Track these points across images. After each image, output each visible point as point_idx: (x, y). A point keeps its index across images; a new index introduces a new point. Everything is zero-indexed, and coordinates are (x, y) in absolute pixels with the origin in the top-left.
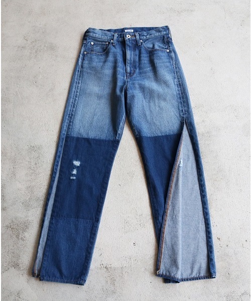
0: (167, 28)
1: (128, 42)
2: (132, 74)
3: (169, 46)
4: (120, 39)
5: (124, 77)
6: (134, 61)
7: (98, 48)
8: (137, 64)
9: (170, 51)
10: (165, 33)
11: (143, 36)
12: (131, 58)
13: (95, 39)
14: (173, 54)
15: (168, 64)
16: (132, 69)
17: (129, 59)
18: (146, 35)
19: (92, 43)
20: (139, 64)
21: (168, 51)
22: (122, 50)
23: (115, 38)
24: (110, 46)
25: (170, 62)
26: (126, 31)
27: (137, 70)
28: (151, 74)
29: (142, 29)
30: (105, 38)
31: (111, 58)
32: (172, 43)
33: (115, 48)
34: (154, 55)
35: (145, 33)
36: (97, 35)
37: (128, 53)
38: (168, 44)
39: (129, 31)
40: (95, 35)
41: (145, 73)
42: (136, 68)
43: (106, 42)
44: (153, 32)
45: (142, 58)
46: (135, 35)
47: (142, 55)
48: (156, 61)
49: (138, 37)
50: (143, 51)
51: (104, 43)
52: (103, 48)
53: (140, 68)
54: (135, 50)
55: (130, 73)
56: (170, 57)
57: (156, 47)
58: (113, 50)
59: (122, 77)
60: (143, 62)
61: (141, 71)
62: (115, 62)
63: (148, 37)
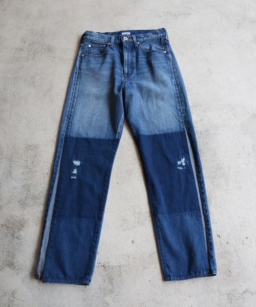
0: (163, 31)
1: (125, 44)
2: (129, 75)
3: (166, 48)
4: (117, 41)
5: (122, 77)
6: (132, 62)
7: (96, 50)
8: (135, 65)
9: (167, 53)
10: (162, 35)
11: (140, 38)
12: (128, 59)
13: (92, 42)
14: (170, 55)
15: (166, 65)
16: (130, 70)
17: (126, 60)
18: (143, 37)
19: (90, 46)
20: (137, 65)
21: (165, 52)
22: (120, 52)
23: (113, 40)
24: (108, 48)
25: (167, 63)
26: (123, 34)
27: (135, 71)
28: (148, 75)
29: (139, 32)
30: (102, 41)
31: (108, 59)
32: (169, 45)
33: (113, 50)
34: (152, 56)
35: (142, 36)
36: (94, 38)
37: (126, 54)
38: (165, 46)
39: (126, 33)
40: (92, 37)
41: (143, 73)
42: (133, 69)
43: (103, 44)
44: (150, 34)
45: (139, 59)
46: (132, 37)
47: (139, 56)
48: (153, 62)
49: (135, 39)
50: (140, 52)
51: (101, 46)
52: (100, 51)
53: (138, 69)
54: (132, 52)
55: (128, 74)
56: (167, 58)
57: (153, 49)
58: (110, 51)
59: (120, 78)
60: (140, 63)
61: (139, 72)
62: (113, 63)
63: (145, 39)
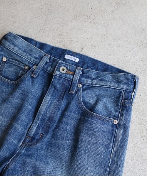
0: (133, 80)
2: (35, 141)
3: (122, 115)
4: (49, 68)
5: (19, 141)
6: (51, 118)
7: (11, 69)
9: (119, 125)
11: (89, 77)
13: (10, 54)
14: (120, 132)
15: (102, 149)
16: (40, 131)
18: (93, 77)
19: (5, 59)
20: (57, 127)
21: (116, 122)
22: (43, 89)
23: (42, 64)
24: (28, 76)
25: (107, 146)
26: (67, 57)
27: (48, 138)
28: (65, 154)
30: (27, 58)
32: (129, 110)
33: (33, 82)
34: (86, 124)
35: (93, 73)
36: (16, 49)
38: (123, 110)
39: (72, 58)
41: (58, 147)
42: (47, 132)
43: (25, 65)
45: (65, 119)
46: (75, 71)
47: (67, 113)
48: (84, 136)
49: (77, 77)
50: (73, 106)
51: (21, 66)
53: (54, 136)
54: (61, 98)
55: (33, 138)
56: (113, 137)
57: (100, 107)
59: (16, 141)
60: (63, 126)
61: (53, 141)
63: (95, 82)
